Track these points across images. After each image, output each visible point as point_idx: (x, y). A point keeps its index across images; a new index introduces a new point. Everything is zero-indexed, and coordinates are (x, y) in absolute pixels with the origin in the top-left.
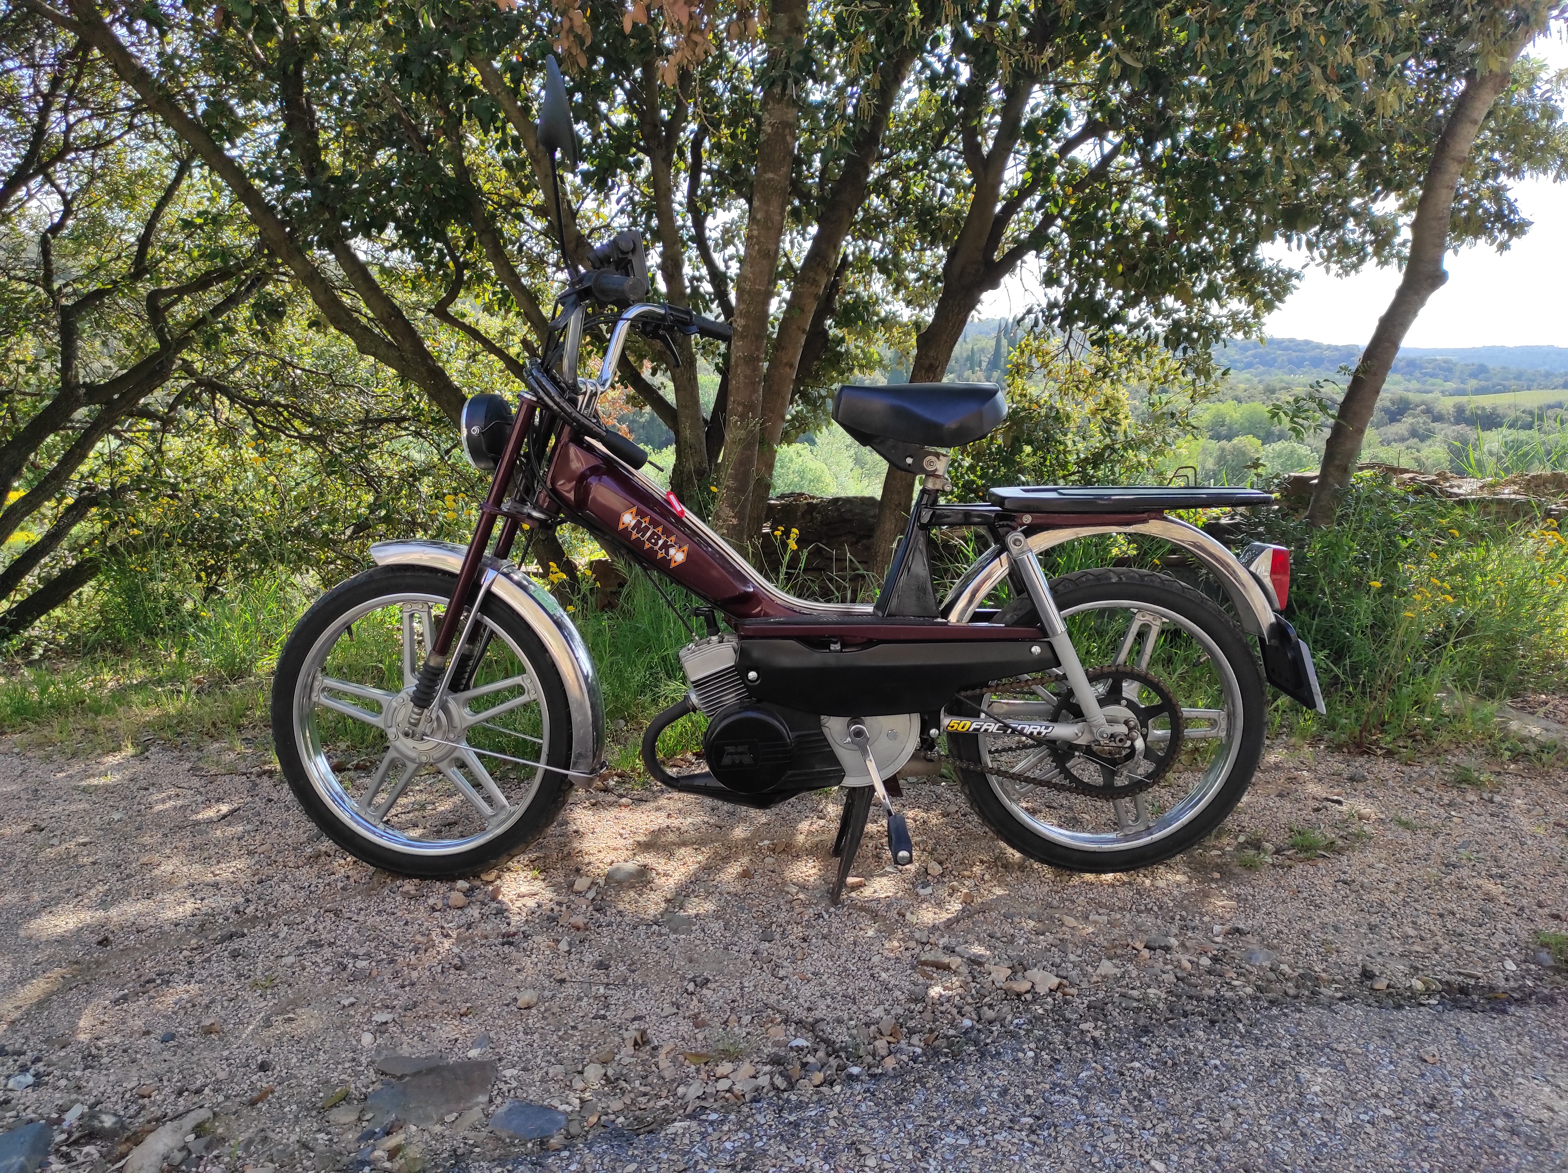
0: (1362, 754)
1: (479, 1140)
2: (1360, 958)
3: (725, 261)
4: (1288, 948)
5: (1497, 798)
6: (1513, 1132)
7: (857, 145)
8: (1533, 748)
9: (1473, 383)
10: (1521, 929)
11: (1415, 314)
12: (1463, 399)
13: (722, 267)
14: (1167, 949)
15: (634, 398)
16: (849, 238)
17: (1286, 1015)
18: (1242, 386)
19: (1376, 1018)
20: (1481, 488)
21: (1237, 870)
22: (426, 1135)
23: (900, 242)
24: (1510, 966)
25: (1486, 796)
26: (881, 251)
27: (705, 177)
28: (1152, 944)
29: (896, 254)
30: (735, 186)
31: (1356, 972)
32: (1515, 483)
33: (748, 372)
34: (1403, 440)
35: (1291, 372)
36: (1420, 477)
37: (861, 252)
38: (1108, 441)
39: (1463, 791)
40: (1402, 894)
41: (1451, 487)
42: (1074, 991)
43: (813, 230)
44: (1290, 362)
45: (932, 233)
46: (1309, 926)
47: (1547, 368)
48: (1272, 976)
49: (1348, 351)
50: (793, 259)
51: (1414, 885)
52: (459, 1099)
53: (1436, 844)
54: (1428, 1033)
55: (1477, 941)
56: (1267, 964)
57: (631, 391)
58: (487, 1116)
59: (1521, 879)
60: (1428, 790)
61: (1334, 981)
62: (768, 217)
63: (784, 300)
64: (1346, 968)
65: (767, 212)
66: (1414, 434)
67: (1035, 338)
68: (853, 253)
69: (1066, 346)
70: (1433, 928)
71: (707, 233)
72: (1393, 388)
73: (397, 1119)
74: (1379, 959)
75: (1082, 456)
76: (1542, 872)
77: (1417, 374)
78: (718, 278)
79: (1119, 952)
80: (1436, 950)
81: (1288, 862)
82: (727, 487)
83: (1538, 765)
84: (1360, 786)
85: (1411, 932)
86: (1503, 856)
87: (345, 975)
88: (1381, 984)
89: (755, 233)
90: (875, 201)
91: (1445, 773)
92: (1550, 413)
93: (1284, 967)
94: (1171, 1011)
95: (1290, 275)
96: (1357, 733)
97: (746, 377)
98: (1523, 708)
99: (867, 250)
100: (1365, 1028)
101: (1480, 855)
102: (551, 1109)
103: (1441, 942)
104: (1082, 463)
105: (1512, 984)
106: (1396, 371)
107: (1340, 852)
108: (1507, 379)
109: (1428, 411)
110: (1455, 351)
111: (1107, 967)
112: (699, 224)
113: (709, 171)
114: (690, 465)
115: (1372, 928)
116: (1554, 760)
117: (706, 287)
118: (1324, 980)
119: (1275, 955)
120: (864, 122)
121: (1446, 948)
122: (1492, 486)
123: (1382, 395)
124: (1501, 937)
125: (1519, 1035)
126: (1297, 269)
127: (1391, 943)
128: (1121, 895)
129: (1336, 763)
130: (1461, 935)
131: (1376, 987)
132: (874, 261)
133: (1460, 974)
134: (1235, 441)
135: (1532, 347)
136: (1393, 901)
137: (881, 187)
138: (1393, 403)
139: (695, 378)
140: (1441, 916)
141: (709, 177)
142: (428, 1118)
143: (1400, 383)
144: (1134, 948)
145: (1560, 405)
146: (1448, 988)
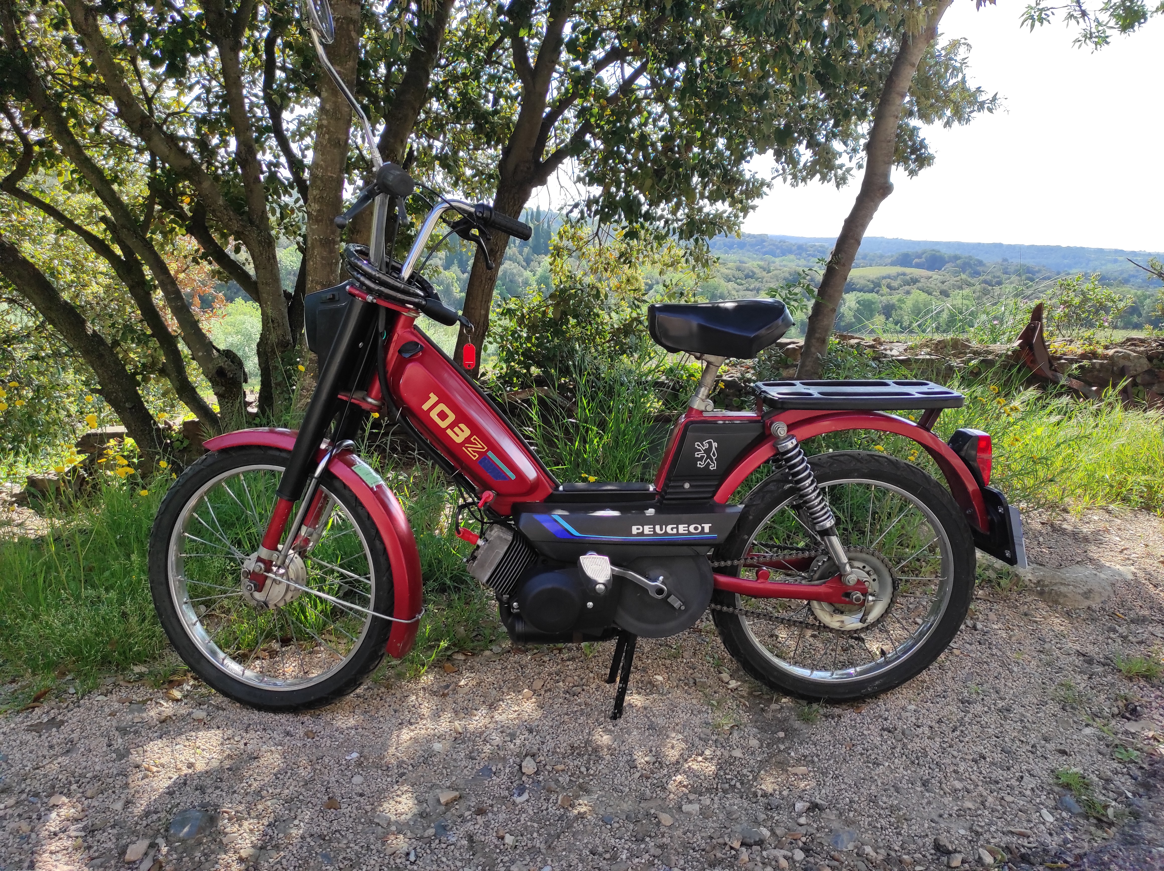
3: (302, 151)
7: (422, 40)
10: (1041, 769)
13: (299, 154)
15: (219, 272)
16: (413, 135)
20: (905, 350)
23: (459, 143)
26: (443, 148)
27: (280, 74)
29: (455, 153)
30: (307, 82)
33: (325, 254)
36: (863, 343)
37: (424, 148)
38: (634, 315)
41: (885, 350)
43: (381, 128)
45: (487, 136)
50: (365, 152)
57: (216, 267)
63: (358, 188)
65: (335, 103)
67: (572, 227)
68: (418, 149)
69: (597, 234)
71: (285, 126)
75: (616, 326)
78: (296, 165)
81: (837, 712)
82: (310, 360)
86: (1001, 687)
89: (325, 122)
90: (435, 105)
92: (884, 282)
95: (763, 183)
97: (323, 258)
99: (430, 146)
104: (616, 333)
112: (276, 116)
113: (283, 68)
114: (273, 338)
116: (1010, 586)
117: (285, 173)
120: (428, 17)
122: (913, 349)
132: (436, 157)
137: (440, 93)
139: (274, 257)
140: (975, 761)
141: (283, 75)
143: (793, 261)
144: (732, 848)
145: (889, 277)
146: (1012, 856)
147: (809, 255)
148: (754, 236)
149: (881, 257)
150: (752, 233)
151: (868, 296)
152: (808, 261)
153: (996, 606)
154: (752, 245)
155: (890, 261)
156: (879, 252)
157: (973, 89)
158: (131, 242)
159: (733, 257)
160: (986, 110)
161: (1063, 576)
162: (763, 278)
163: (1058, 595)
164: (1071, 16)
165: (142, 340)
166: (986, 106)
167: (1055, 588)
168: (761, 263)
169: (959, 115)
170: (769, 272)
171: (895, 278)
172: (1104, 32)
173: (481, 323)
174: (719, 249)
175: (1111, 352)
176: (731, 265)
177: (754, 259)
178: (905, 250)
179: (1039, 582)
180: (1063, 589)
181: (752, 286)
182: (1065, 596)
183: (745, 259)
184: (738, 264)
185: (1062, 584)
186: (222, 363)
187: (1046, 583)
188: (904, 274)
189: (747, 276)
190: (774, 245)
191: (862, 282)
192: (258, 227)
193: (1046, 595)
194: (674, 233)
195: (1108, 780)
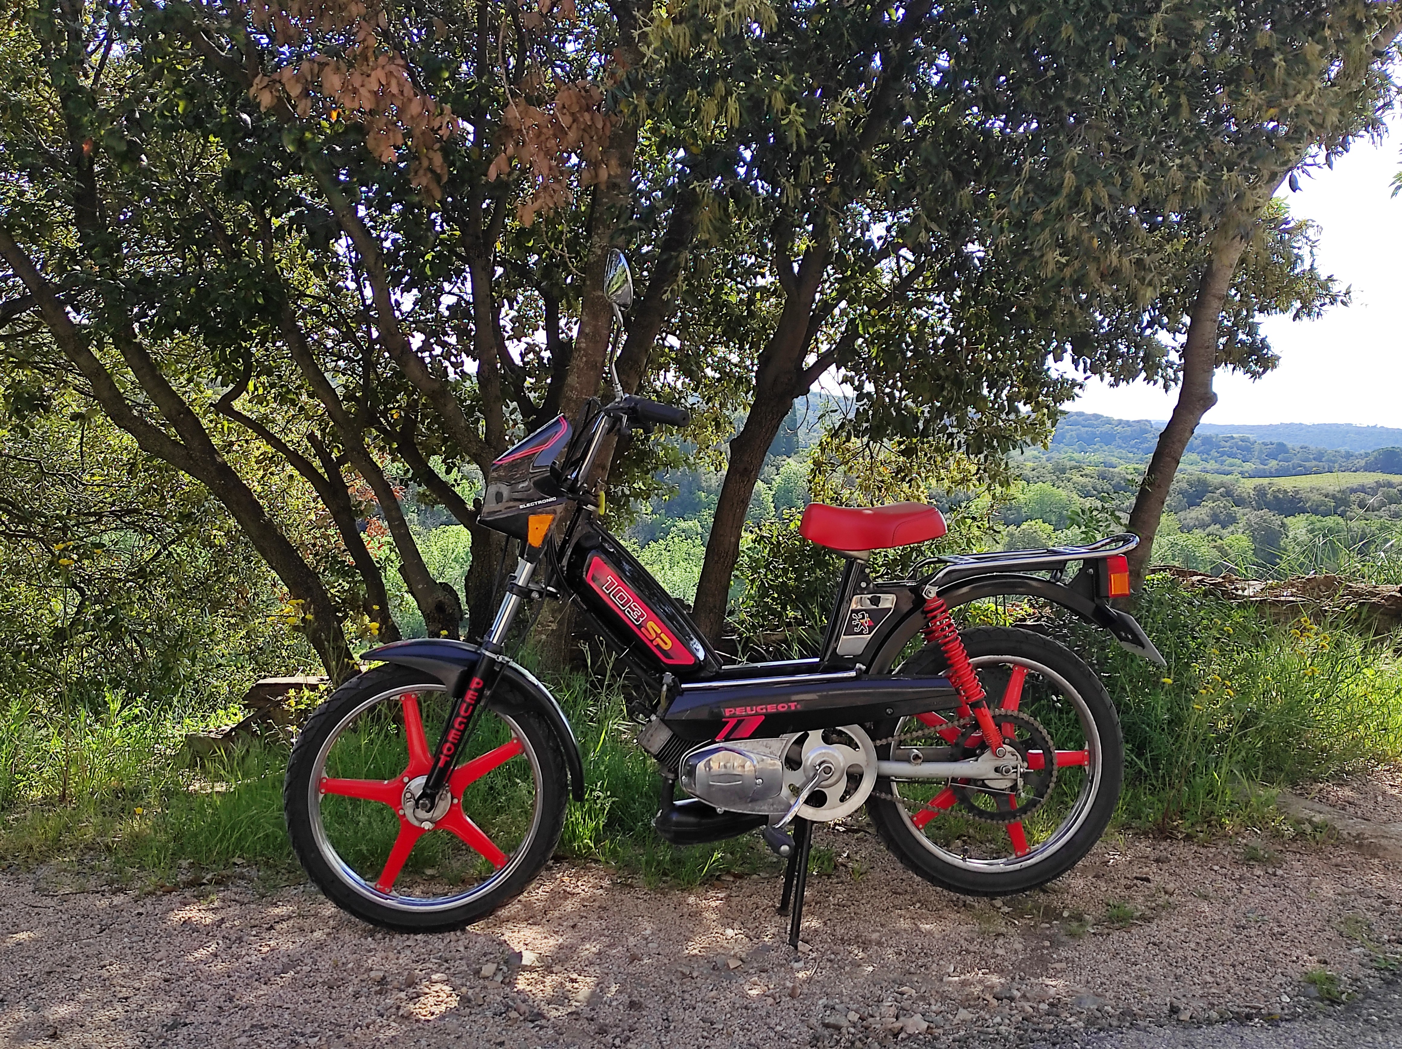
0: (1165, 839)
2: (1168, 999)
4: (1111, 994)
5: (1280, 872)
8: (1309, 828)
9: (1273, 464)
12: (1265, 481)
14: (1012, 999)
15: (424, 495)
17: (1111, 1036)
18: (1030, 464)
19: (1181, 1035)
21: (1064, 939)
24: (1286, 999)
25: (1270, 871)
28: (999, 996)
31: (1166, 1009)
32: (1293, 586)
34: (1204, 526)
35: (1082, 450)
36: (1208, 580)
39: (1252, 867)
40: (1201, 951)
41: (1237, 589)
42: (941, 1031)
44: (1080, 438)
46: (1126, 978)
47: (1347, 448)
48: (1099, 1015)
49: (1141, 427)
51: (1211, 943)
53: (1229, 911)
54: (1220, 1041)
55: (1260, 983)
56: (1094, 1007)
59: (1296, 935)
60: (1222, 867)
61: (1148, 1016)
62: (596, 331)
64: (1157, 1007)
65: (595, 326)
66: (1215, 519)
69: (867, 445)
70: (1226, 975)
72: (1190, 469)
74: (1184, 1000)
76: (1314, 929)
77: (1214, 453)
79: (972, 1003)
80: (1229, 992)
81: (1106, 931)
83: (1313, 844)
84: (1165, 867)
85: (1209, 978)
86: (1283, 918)
88: (1185, 1016)
91: (1236, 853)
92: (1353, 497)
93: (1108, 1008)
94: (1021, 1040)
96: (1160, 820)
98: (1301, 794)
100: (1172, 1041)
101: (1266, 918)
103: (1233, 985)
105: (1286, 1011)
106: (1192, 450)
107: (1149, 920)
108: (1307, 460)
109: (1228, 494)
110: (1252, 428)
111: (964, 1014)
115: (1177, 978)
116: (1325, 838)
118: (1140, 1016)
119: (1101, 1000)
121: (1236, 989)
122: (1272, 587)
123: (1178, 475)
124: (1280, 979)
125: (1286, 1039)
127: (1194, 987)
129: (1144, 847)
130: (1249, 979)
131: (1181, 1018)
133: (1246, 1007)
134: (1024, 526)
135: (1330, 425)
136: (1194, 957)
138: (1190, 484)
140: (1234, 966)
143: (1197, 463)
144: (984, 999)
145: (1362, 489)
146: (1237, 1016)
147: (1223, 454)
148: (1128, 423)
149: (1348, 456)
150: (1125, 418)
151: (1330, 521)
152: (1222, 463)
153: (1305, 857)
154: (1125, 439)
155: (1363, 463)
156: (1343, 449)
157: (1323, 277)
159: (1094, 458)
160: (1339, 303)
161: (1386, 830)
163: (1378, 849)
165: (345, 572)
166: (1339, 299)
167: (1376, 841)
169: (1306, 309)
171: (1374, 492)
173: (730, 553)
177: (1128, 461)
179: (1358, 835)
180: (1383, 842)
182: (1385, 849)
183: (1114, 460)
184: (1101, 468)
185: (1383, 837)
186: (441, 595)
187: (1366, 836)
188: (1390, 485)
191: (1316, 497)
192: (495, 448)
193: (1365, 848)
194: (959, 448)
195: (1357, 980)
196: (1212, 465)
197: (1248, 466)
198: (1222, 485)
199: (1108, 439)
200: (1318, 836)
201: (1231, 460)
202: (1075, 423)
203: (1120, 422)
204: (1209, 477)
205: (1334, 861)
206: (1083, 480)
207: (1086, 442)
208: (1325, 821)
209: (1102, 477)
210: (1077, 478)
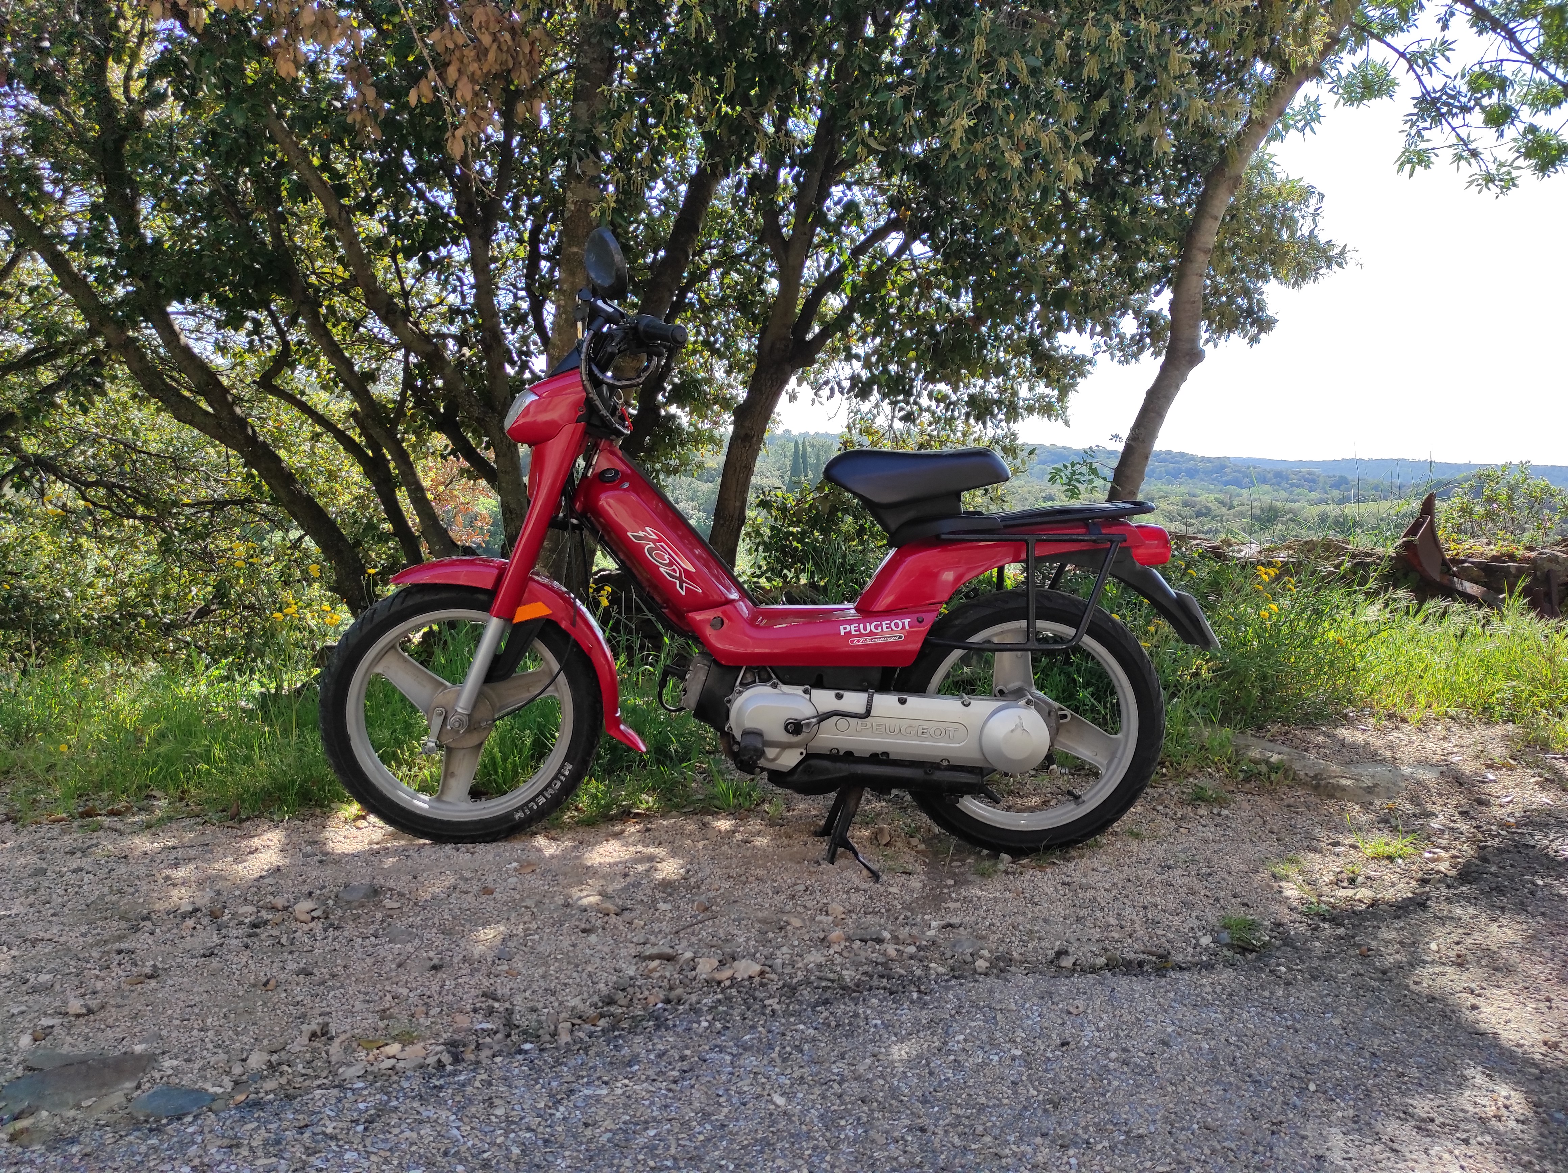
1: (112, 1121)
2: (1058, 943)
4: (994, 937)
5: (1225, 812)
6: (1125, 1063)
8: (1264, 768)
10: (1212, 916)
11: (1177, 387)
12: (1326, 508)
14: (879, 941)
15: (468, 471)
17: (962, 985)
19: (1045, 984)
20: (1260, 552)
22: (57, 1120)
25: (1215, 811)
31: (1050, 953)
32: (1290, 548)
35: (1170, 482)
36: (1205, 543)
39: (1196, 807)
40: (1114, 892)
41: (1233, 551)
42: (775, 976)
44: (1168, 473)
51: (1128, 884)
52: (103, 1085)
53: (1159, 850)
55: (1170, 927)
58: (129, 1100)
59: (1226, 876)
60: (1165, 807)
61: (1025, 962)
64: (1042, 951)
70: (1134, 918)
73: (29, 1106)
74: (1076, 943)
80: (1130, 936)
83: (1267, 784)
85: (1113, 921)
86: (1215, 858)
87: (24, 988)
88: (1069, 962)
91: (1184, 793)
93: (984, 952)
94: (859, 987)
95: (1083, 360)
98: (1264, 737)
100: (1030, 992)
101: (1196, 858)
102: (202, 1091)
103: (1138, 928)
108: (1365, 490)
112: (537, 306)
115: (1078, 920)
116: (1280, 778)
118: (1016, 961)
119: (980, 943)
121: (1140, 933)
122: (1269, 550)
124: (1192, 922)
125: (1166, 991)
126: (1089, 354)
127: (1093, 931)
128: (853, 900)
130: (1158, 922)
131: (1063, 965)
133: (1143, 952)
136: (1104, 898)
140: (1145, 908)
142: (63, 1104)
143: (1267, 493)
146: (1128, 964)
147: (1292, 485)
148: (1209, 460)
149: (1400, 487)
150: (1207, 455)
152: (1291, 493)
153: (1257, 798)
154: (1208, 473)
156: (1396, 481)
157: (1323, 243)
158: (376, 432)
159: (1180, 489)
160: (1334, 265)
161: (1349, 771)
162: (1222, 516)
164: (1459, 157)
166: (1335, 260)
167: (1333, 781)
168: (1221, 497)
170: (1231, 508)
172: (1509, 173)
173: (736, 517)
174: (1159, 478)
175: (1533, 554)
176: (1176, 499)
177: (1210, 491)
178: (1438, 477)
179: (1316, 775)
180: (1341, 783)
181: (1207, 527)
183: (1198, 491)
184: (1187, 497)
187: (1324, 776)
189: (1199, 514)
190: (1239, 471)
193: (1322, 789)
195: (1280, 925)
196: (1283, 495)
197: (1314, 495)
198: (1291, 511)
199: (1192, 473)
200: (1273, 777)
201: (1298, 490)
202: (1164, 461)
203: (1203, 459)
204: (1279, 504)
205: (1286, 802)
206: (1169, 507)
207: (1175, 475)
208: (1282, 761)
209: (1186, 504)
210: (1164, 505)
